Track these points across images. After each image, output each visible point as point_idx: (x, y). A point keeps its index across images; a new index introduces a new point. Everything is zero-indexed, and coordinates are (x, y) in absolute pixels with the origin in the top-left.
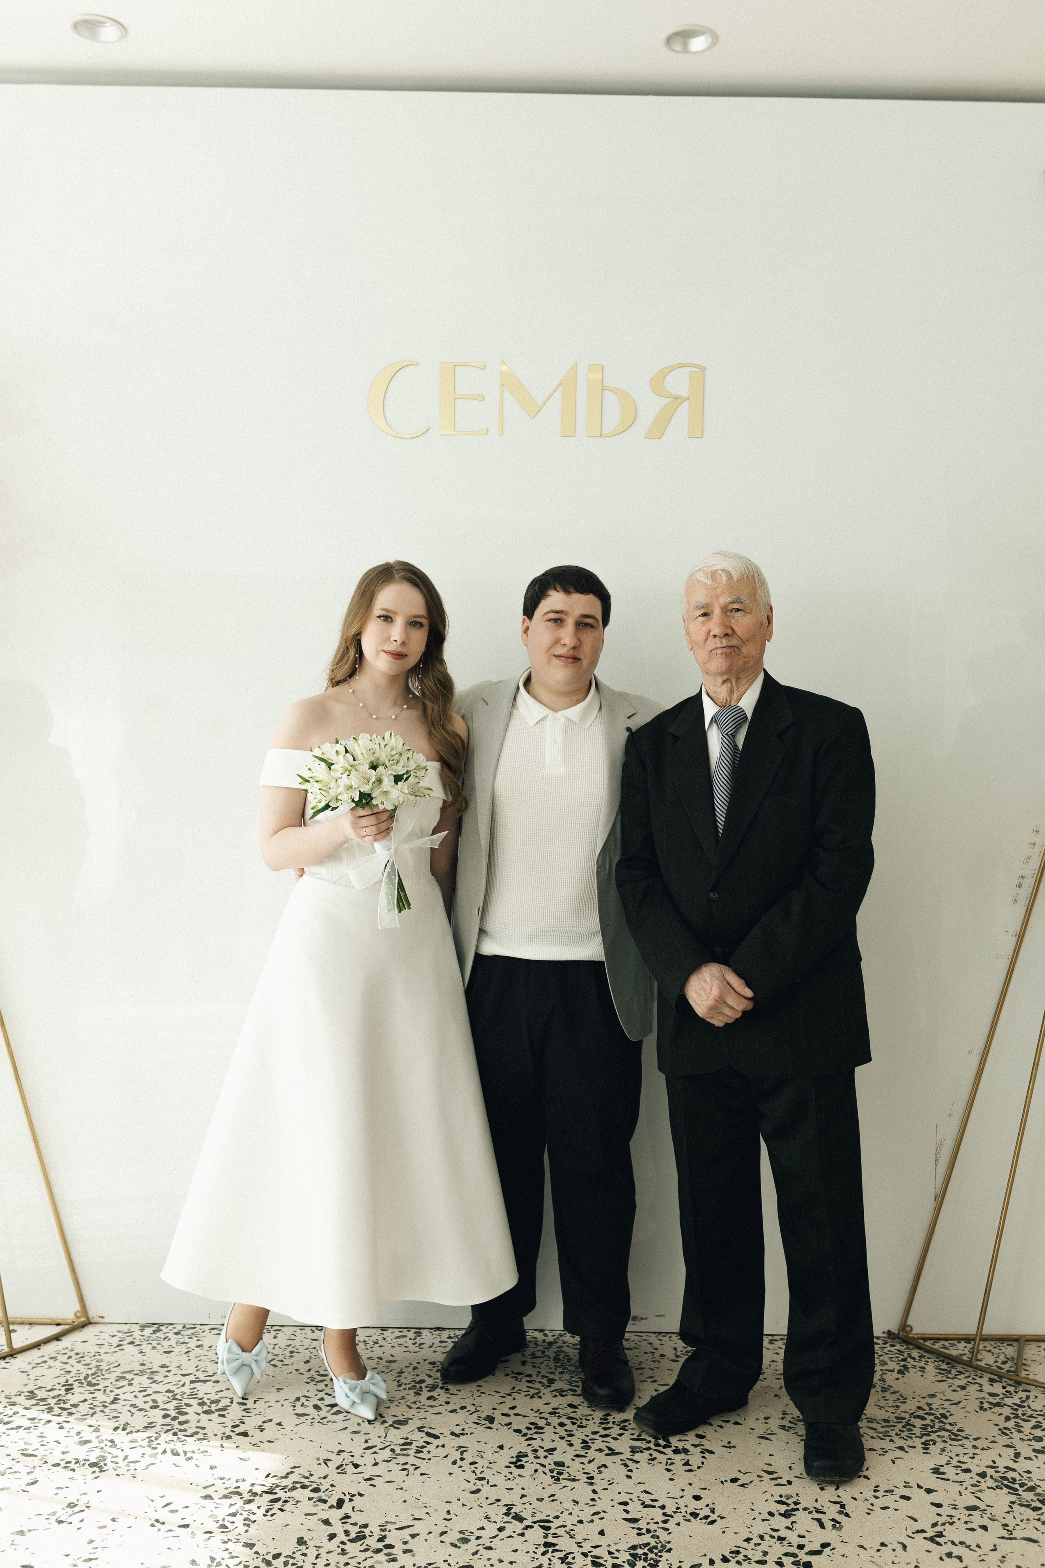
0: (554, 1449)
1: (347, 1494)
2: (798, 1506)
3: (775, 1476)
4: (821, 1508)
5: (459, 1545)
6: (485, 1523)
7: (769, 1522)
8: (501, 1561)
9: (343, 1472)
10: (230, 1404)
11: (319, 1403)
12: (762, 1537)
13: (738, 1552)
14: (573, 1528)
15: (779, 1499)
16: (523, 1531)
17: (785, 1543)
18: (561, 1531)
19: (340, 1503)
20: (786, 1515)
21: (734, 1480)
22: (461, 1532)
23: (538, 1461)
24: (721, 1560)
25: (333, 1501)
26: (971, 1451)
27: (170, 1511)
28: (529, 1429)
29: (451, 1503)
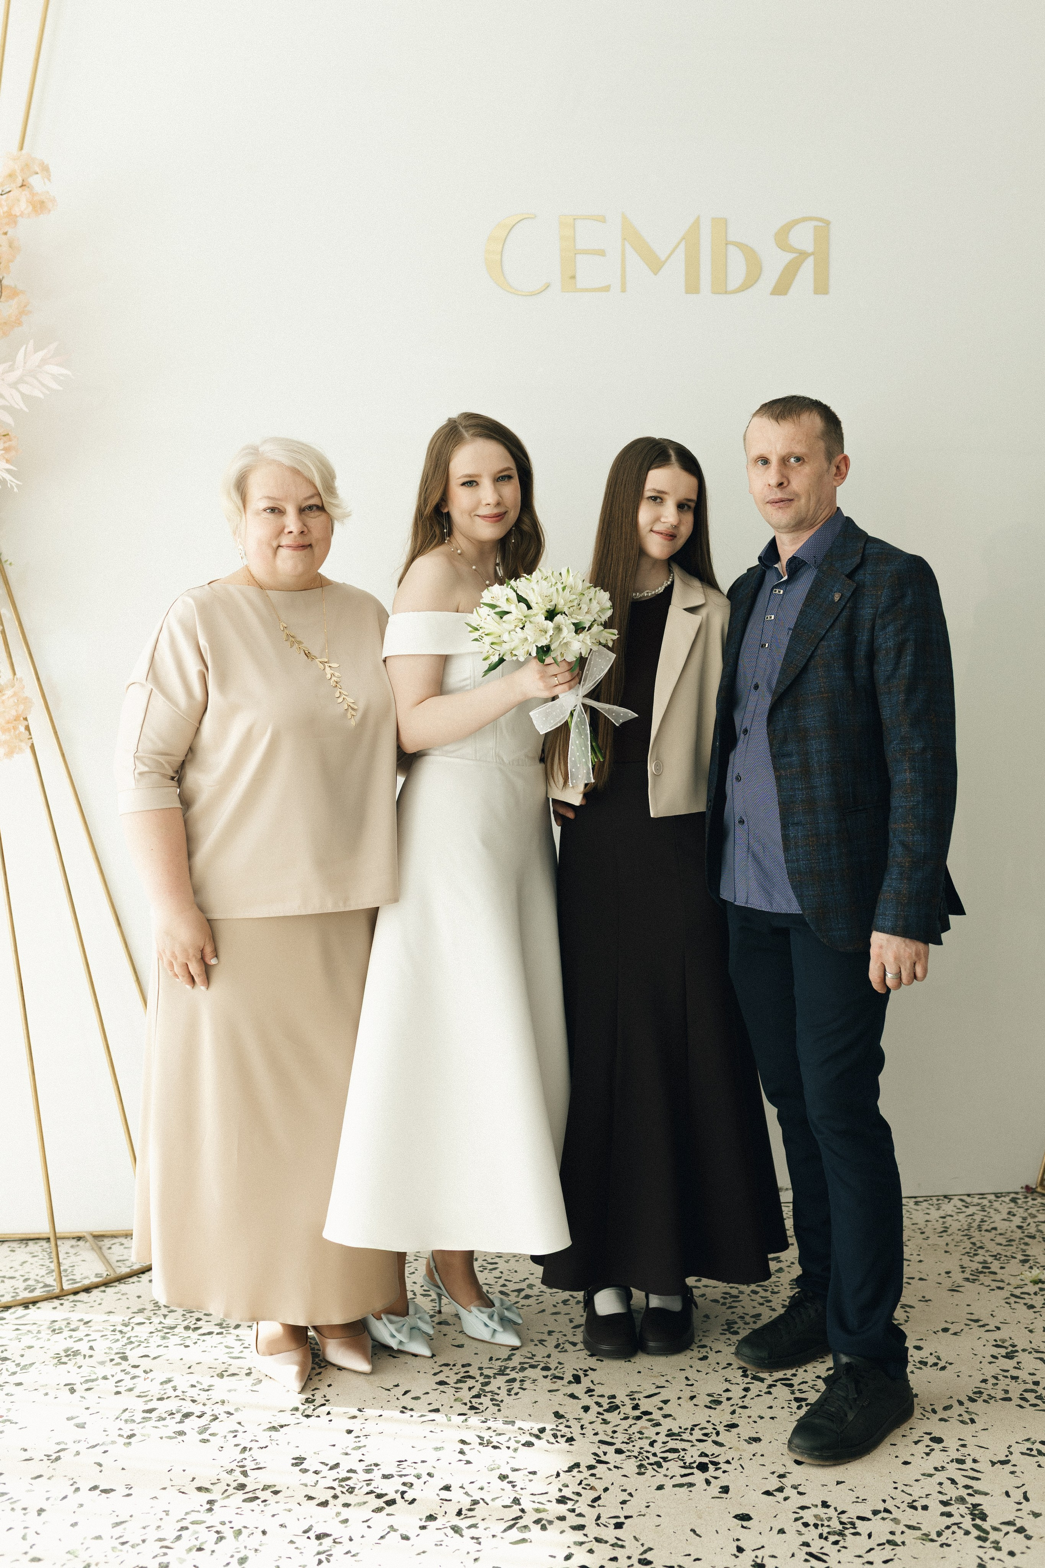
0: (760, 1315)
1: (578, 1369)
2: (1015, 1349)
3: (981, 1323)
4: (1038, 1348)
5: (713, 1406)
6: (727, 1385)
7: (997, 1364)
8: (762, 1418)
9: (563, 1350)
10: (414, 1297)
11: (503, 1289)
12: (996, 1378)
13: (981, 1393)
14: (814, 1383)
15: (995, 1343)
16: (768, 1390)
17: (1020, 1381)
18: (804, 1387)
19: (577, 1379)
20: (1009, 1356)
21: (945, 1330)
22: (709, 1395)
24: (968, 1400)
25: (568, 1377)
27: (412, 1398)
28: (725, 1298)
29: (685, 1370)
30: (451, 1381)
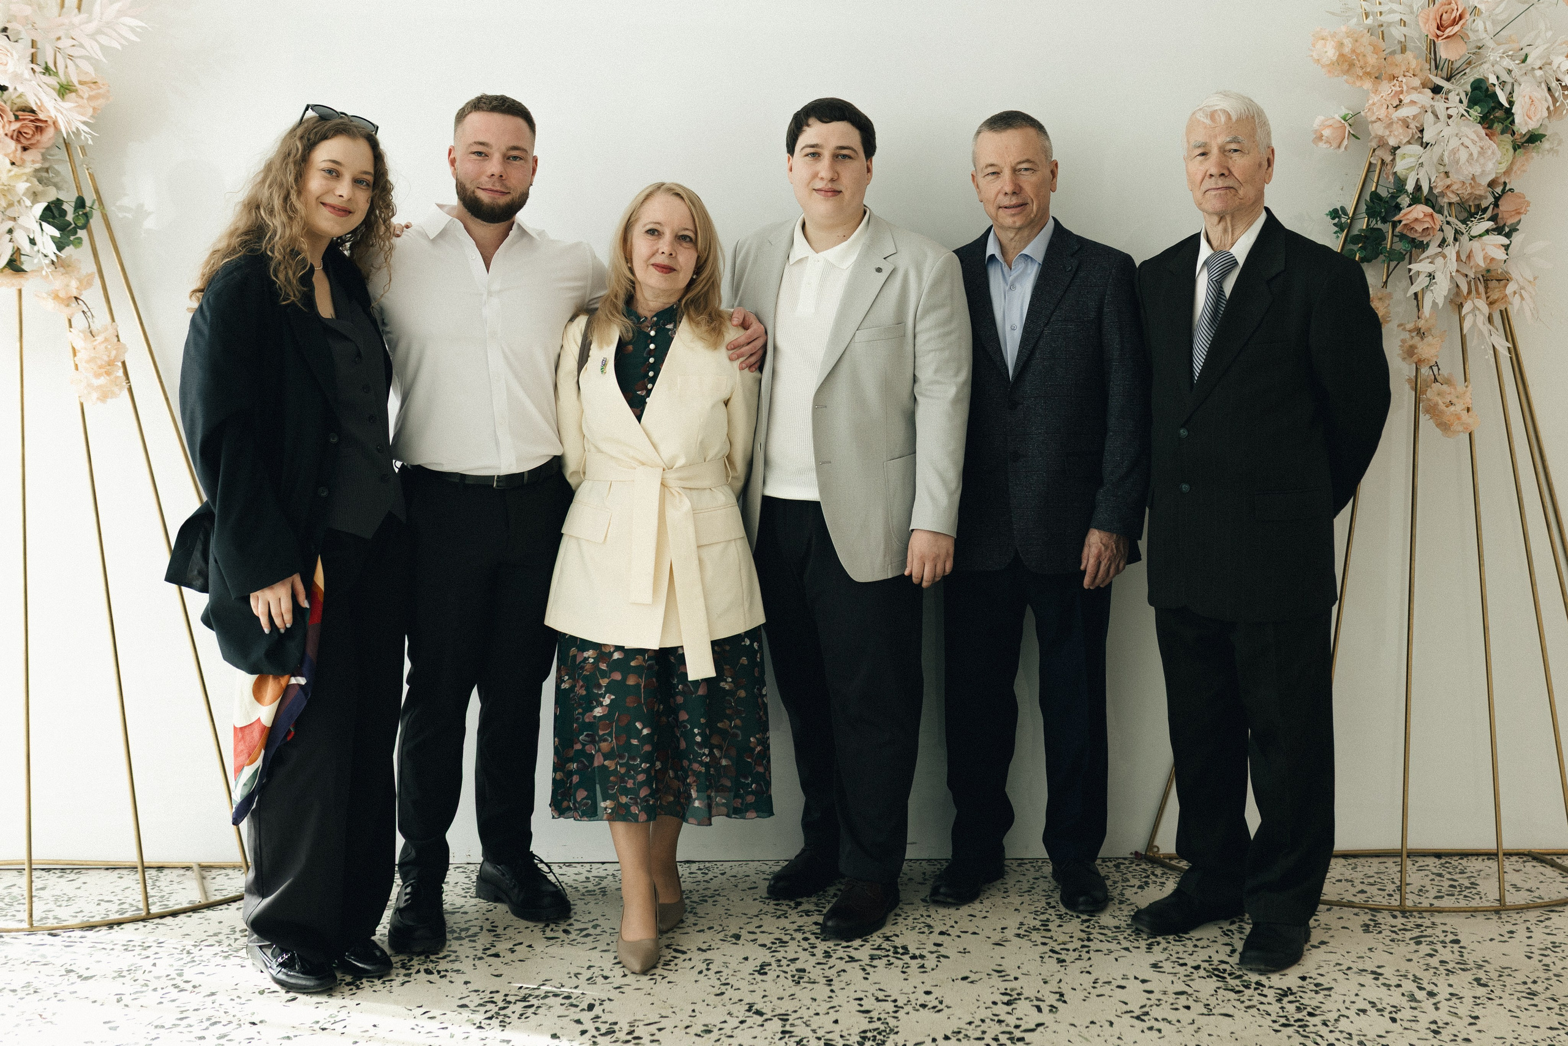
0: (797, 959)
1: (597, 1000)
2: (1018, 997)
3: (1002, 973)
4: (1041, 998)
5: (702, 1035)
6: (726, 1017)
9: (593, 983)
11: (568, 928)
12: (983, 1021)
13: (959, 1033)
14: (811, 1019)
15: (1002, 991)
16: (763, 1023)
18: (798, 1022)
19: (591, 1007)
20: (1008, 1003)
21: (965, 978)
22: (704, 1025)
23: (781, 968)
25: (585, 1005)
26: (1190, 949)
27: (428, 1018)
28: (773, 943)
29: (695, 1003)
30: (472, 1006)
